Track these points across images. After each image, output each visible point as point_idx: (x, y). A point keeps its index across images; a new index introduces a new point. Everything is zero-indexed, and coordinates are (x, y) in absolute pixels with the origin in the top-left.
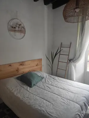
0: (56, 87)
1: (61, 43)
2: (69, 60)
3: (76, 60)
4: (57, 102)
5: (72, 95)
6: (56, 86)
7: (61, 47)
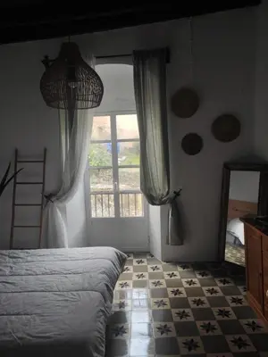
0: (30, 275)
1: (16, 151)
2: (46, 197)
3: (64, 194)
4: (47, 306)
5: (78, 278)
6: (29, 272)
7: (16, 162)
